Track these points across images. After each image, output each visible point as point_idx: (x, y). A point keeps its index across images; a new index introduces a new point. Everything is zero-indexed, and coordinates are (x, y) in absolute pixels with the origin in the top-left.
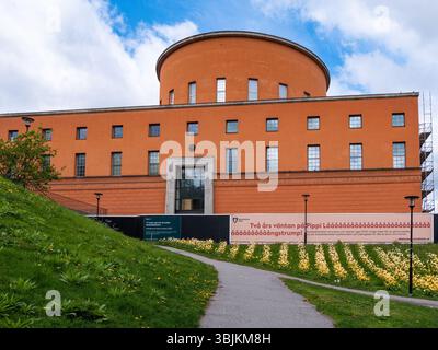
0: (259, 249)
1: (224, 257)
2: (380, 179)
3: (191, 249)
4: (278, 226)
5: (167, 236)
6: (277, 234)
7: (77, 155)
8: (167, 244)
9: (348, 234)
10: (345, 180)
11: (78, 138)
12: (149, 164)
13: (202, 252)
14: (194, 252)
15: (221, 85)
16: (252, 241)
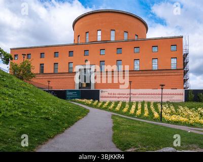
0: (110, 103)
1: (95, 107)
2: (165, 74)
3: (83, 103)
4: (119, 94)
5: (75, 98)
6: (118, 97)
7: (41, 64)
8: (74, 101)
9: (148, 97)
10: (150, 74)
11: (41, 57)
12: (69, 68)
13: (88, 105)
14: (84, 104)
15: (99, 33)
16: (108, 100)
